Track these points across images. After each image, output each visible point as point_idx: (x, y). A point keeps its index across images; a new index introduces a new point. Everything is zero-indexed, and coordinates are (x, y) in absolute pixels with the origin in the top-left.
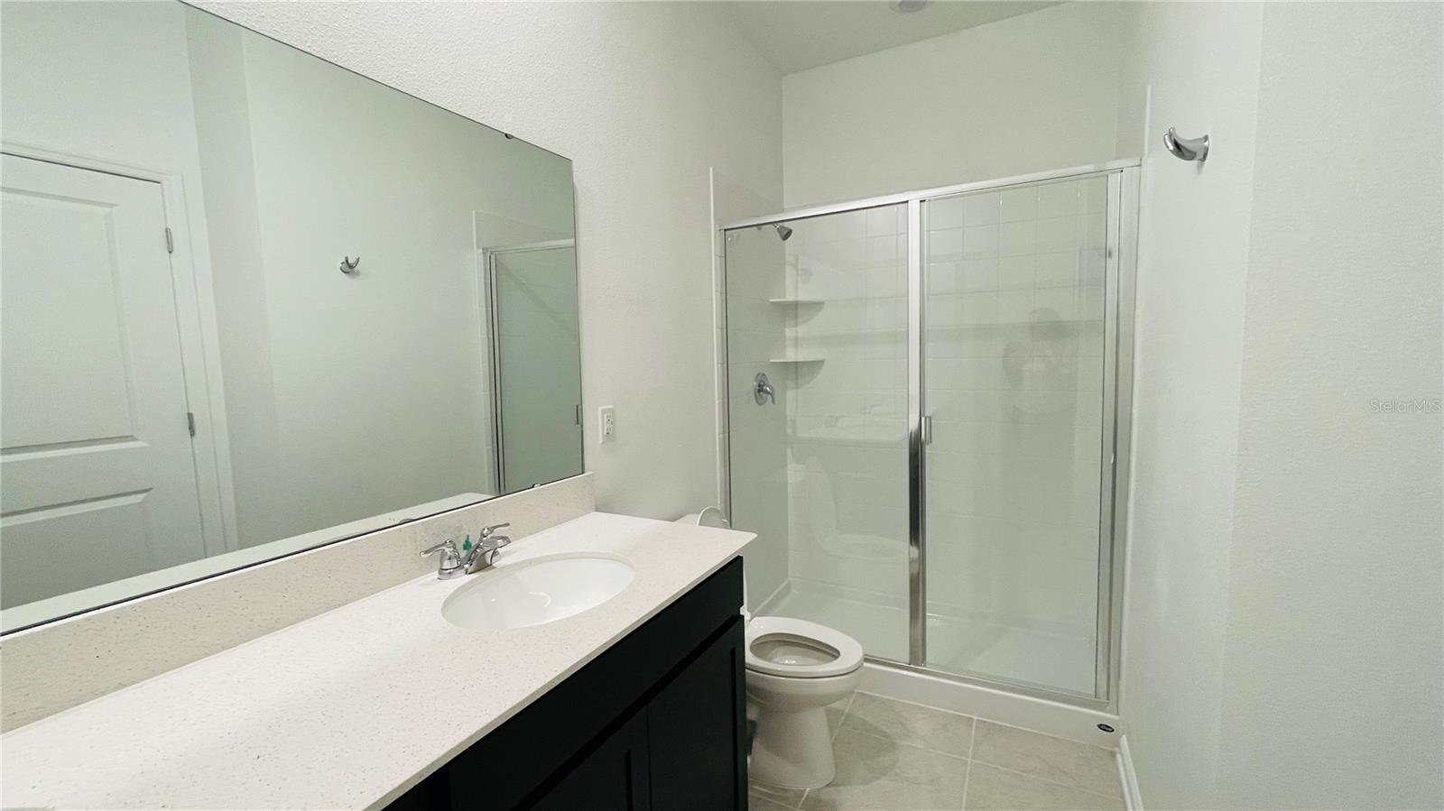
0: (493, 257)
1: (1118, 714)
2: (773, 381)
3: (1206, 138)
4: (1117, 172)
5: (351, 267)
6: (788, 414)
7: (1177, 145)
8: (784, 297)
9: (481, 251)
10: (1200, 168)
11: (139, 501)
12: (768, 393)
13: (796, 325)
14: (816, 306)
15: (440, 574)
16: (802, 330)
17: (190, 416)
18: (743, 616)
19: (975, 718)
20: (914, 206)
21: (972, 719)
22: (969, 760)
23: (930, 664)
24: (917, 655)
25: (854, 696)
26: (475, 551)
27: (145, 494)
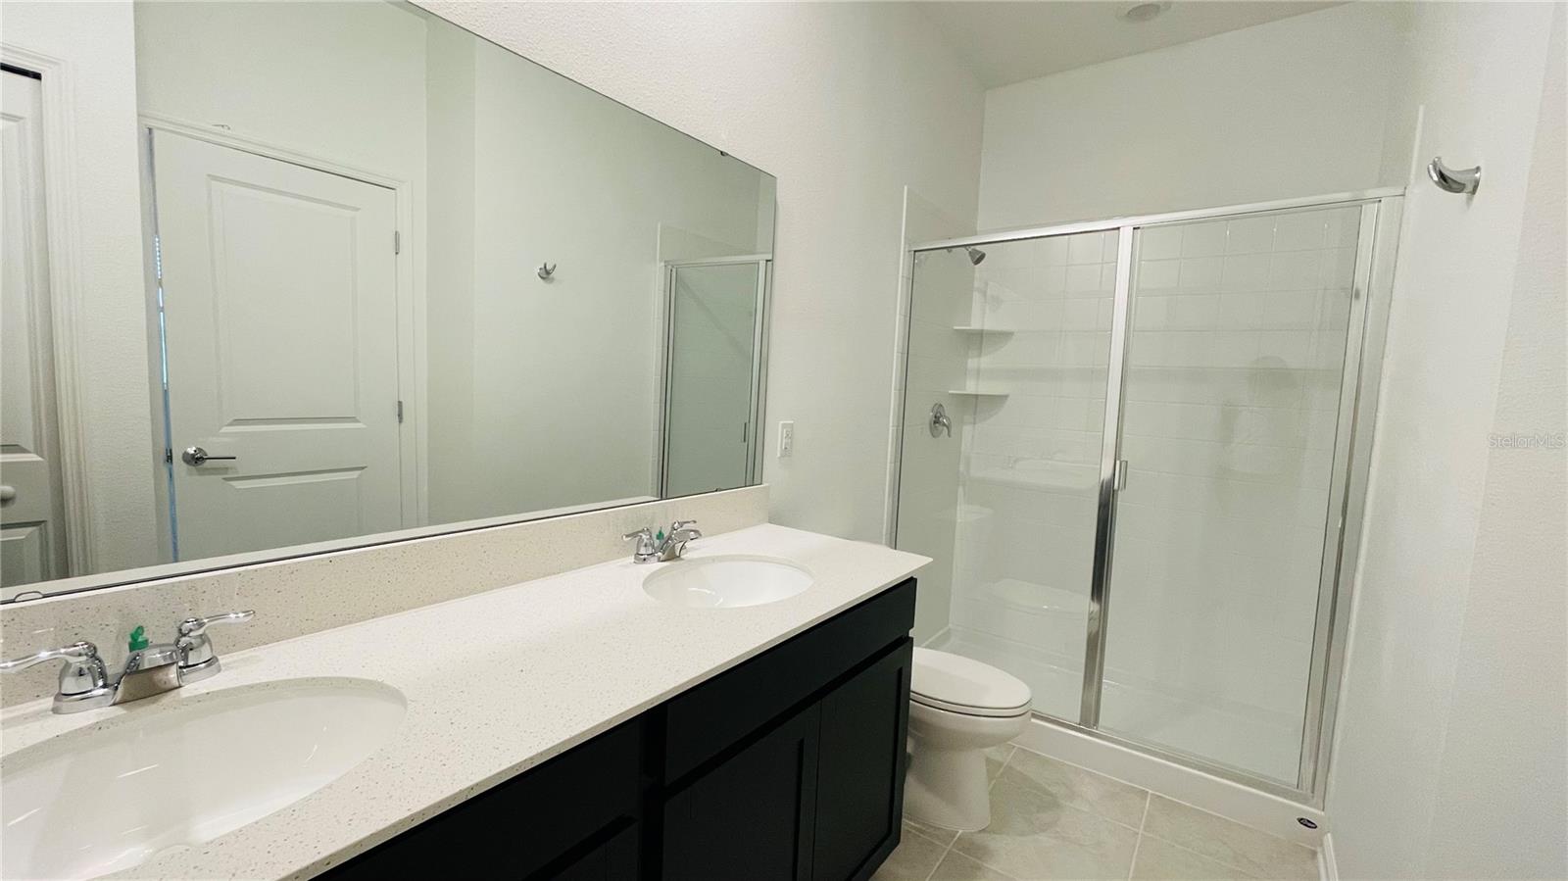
0: (674, 270)
1: (1323, 810)
2: (949, 411)
3: (1478, 169)
4: (1375, 202)
5: (548, 273)
6: (963, 449)
7: (1442, 176)
8: (969, 325)
9: (663, 264)
10: (1470, 200)
11: (355, 477)
12: (944, 425)
13: (980, 356)
14: (1005, 336)
15: (635, 558)
16: (985, 361)
17: (400, 403)
18: (912, 639)
19: (1150, 791)
20: (1126, 234)
21: (1147, 792)
22: (1141, 832)
23: (1104, 728)
24: (1090, 718)
25: (1014, 751)
26: (667, 542)
27: (359, 472)
